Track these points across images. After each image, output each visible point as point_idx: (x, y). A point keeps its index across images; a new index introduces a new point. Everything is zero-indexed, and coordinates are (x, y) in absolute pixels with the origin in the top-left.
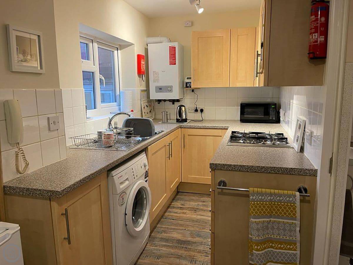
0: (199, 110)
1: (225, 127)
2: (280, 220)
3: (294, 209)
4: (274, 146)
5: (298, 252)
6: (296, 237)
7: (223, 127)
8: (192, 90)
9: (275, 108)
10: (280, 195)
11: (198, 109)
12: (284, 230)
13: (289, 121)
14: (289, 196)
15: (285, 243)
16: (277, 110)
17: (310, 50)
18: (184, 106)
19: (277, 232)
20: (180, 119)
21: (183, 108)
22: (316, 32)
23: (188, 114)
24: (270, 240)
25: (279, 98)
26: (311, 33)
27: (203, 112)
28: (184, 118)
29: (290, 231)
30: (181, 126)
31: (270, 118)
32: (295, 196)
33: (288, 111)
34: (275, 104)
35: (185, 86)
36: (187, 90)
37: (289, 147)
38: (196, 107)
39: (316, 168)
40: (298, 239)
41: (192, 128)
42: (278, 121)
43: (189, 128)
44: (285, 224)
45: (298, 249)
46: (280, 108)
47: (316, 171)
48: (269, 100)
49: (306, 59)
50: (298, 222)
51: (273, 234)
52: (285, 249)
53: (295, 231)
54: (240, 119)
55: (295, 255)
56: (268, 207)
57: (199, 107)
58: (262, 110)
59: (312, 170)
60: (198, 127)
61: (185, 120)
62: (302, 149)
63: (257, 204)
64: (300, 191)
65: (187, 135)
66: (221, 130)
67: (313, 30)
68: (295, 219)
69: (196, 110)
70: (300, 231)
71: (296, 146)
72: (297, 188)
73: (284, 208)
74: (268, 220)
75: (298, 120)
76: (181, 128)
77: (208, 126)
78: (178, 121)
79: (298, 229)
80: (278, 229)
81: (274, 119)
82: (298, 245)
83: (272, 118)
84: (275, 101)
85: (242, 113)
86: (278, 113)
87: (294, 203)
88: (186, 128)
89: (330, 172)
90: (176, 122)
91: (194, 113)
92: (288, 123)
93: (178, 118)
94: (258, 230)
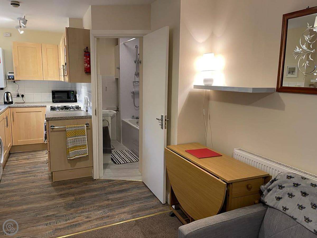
0: (20, 96)
1: (43, 105)
2: (79, 137)
3: (85, 131)
4: (75, 110)
5: (87, 149)
6: (86, 143)
7: (42, 105)
8: (13, 82)
9: (74, 93)
10: (79, 127)
11: (19, 94)
12: (81, 141)
13: (81, 100)
14: (82, 127)
15: (82, 146)
16: (75, 95)
17: (85, 69)
18: (9, 93)
19: (79, 142)
20: (7, 102)
21: (9, 94)
22: (86, 63)
23: (13, 99)
24: (76, 147)
25: (75, 88)
26: (85, 63)
27: (24, 97)
28: (11, 101)
29: (84, 141)
30: (10, 106)
31: (71, 100)
32: (84, 126)
33: (80, 95)
34: (73, 91)
35: (7, 78)
36: (9, 81)
37: (82, 111)
38: (17, 93)
39: (91, 115)
40: (87, 143)
41: (19, 107)
42: (76, 101)
43: (16, 107)
44: (81, 139)
45: (87, 148)
46: (76, 93)
47: (91, 116)
48: (69, 89)
49: (84, 73)
50: (86, 137)
51: (77, 144)
52: (82, 149)
53: (85, 140)
54: (52, 101)
55: (86, 150)
56: (74, 133)
57: (21, 94)
58: (66, 95)
59: (90, 116)
60: (24, 107)
61: (12, 103)
62: (87, 111)
63: (70, 132)
64: (86, 124)
65: (15, 113)
66: (41, 108)
67: (85, 62)
68: (85, 136)
69: (18, 96)
70: (87, 140)
71: (85, 110)
72: (85, 124)
73: (81, 132)
74: (75, 138)
75: (85, 98)
76: (10, 108)
77: (31, 106)
78: (5, 103)
79: (86, 139)
80: (79, 141)
81: (73, 100)
82: (87, 146)
83: (72, 99)
84: (73, 89)
85: (54, 98)
86: (76, 96)
87: (84, 129)
88: (14, 108)
89: (96, 115)
90: (4, 104)
91: (16, 98)
92: (81, 101)
93: (5, 101)
94: (71, 143)
